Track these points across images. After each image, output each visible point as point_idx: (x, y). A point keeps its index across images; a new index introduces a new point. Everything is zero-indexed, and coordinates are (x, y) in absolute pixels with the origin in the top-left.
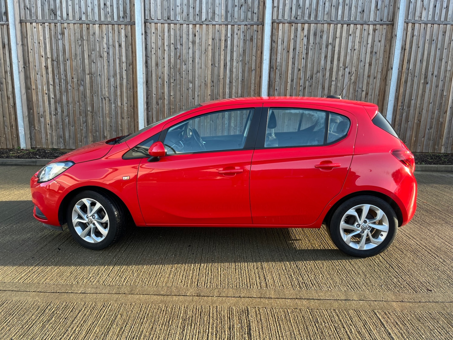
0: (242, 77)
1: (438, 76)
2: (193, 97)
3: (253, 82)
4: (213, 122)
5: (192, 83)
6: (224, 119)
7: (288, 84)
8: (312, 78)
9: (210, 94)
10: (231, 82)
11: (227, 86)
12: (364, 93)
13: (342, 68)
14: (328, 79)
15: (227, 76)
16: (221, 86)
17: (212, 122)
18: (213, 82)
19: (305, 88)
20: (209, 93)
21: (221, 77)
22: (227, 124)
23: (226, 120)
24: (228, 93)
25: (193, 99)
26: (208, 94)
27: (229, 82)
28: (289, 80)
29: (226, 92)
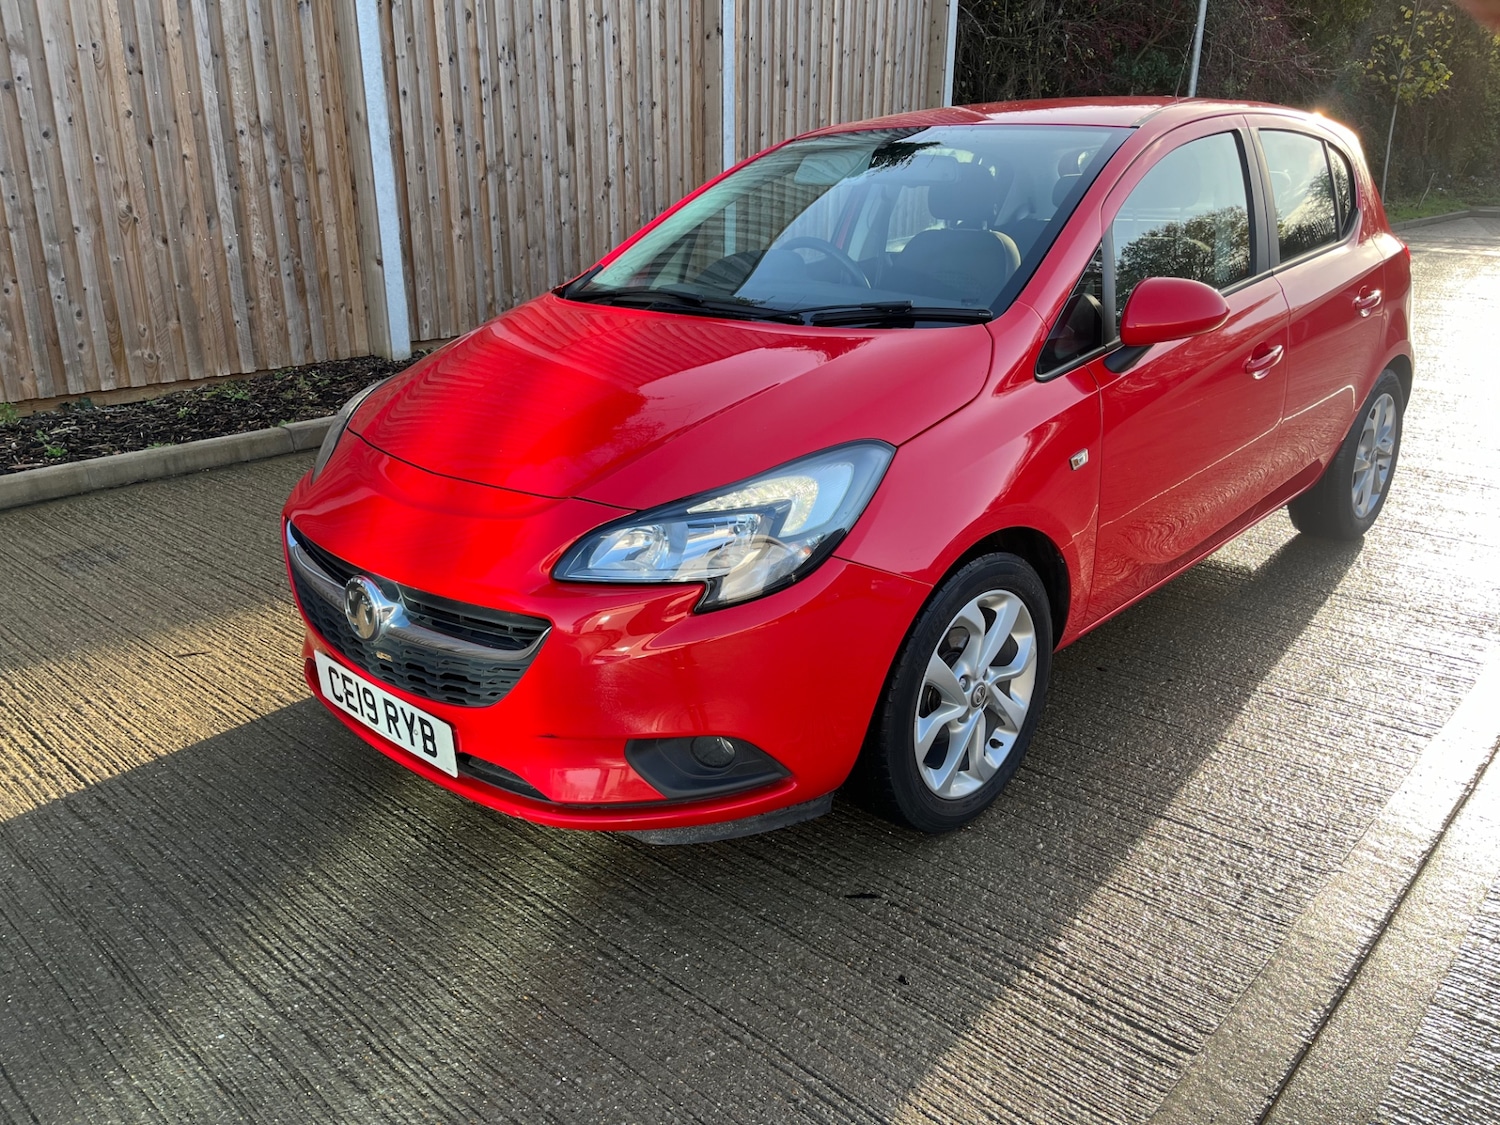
0: (265, 33)
1: (806, 63)
2: (45, 128)
3: (312, 56)
4: (165, 241)
5: (24, 51)
6: (214, 223)
7: (442, 70)
8: (513, 52)
9: (129, 108)
10: (218, 54)
11: (206, 74)
12: (658, 111)
13: (593, 19)
14: (561, 58)
15: (197, 27)
16: (178, 70)
17: (160, 244)
18: (132, 50)
19: (496, 89)
20: (125, 102)
21: (172, 28)
22: (235, 249)
23: (225, 228)
24: (216, 103)
25: (46, 135)
26: (122, 111)
27: (208, 56)
28: (443, 56)
29: (206, 100)
